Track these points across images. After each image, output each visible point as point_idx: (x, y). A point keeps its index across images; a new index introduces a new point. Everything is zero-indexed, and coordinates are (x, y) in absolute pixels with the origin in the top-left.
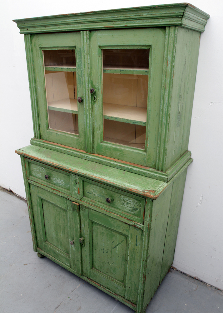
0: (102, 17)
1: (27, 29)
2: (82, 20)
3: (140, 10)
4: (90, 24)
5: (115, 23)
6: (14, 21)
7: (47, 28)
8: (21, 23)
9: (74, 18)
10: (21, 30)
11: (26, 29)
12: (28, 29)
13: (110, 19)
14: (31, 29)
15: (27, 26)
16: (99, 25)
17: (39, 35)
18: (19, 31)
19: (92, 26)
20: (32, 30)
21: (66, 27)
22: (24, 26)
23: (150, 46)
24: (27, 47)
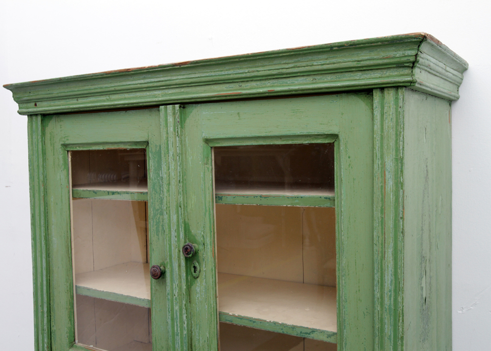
0: (213, 74)
1: (36, 105)
2: (162, 81)
3: (305, 55)
4: (182, 90)
5: (243, 85)
6: (6, 87)
7: (80, 100)
8: (21, 91)
9: (144, 78)
10: (21, 105)
11: (34, 104)
12: (38, 103)
13: (231, 76)
14: (45, 104)
15: (34, 97)
16: (205, 92)
17: (62, 117)
18: (17, 109)
19: (187, 93)
20: (47, 107)
21: (125, 99)
22: (28, 98)
23: (336, 136)
24: (32, 144)
